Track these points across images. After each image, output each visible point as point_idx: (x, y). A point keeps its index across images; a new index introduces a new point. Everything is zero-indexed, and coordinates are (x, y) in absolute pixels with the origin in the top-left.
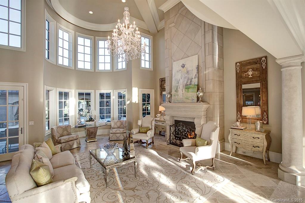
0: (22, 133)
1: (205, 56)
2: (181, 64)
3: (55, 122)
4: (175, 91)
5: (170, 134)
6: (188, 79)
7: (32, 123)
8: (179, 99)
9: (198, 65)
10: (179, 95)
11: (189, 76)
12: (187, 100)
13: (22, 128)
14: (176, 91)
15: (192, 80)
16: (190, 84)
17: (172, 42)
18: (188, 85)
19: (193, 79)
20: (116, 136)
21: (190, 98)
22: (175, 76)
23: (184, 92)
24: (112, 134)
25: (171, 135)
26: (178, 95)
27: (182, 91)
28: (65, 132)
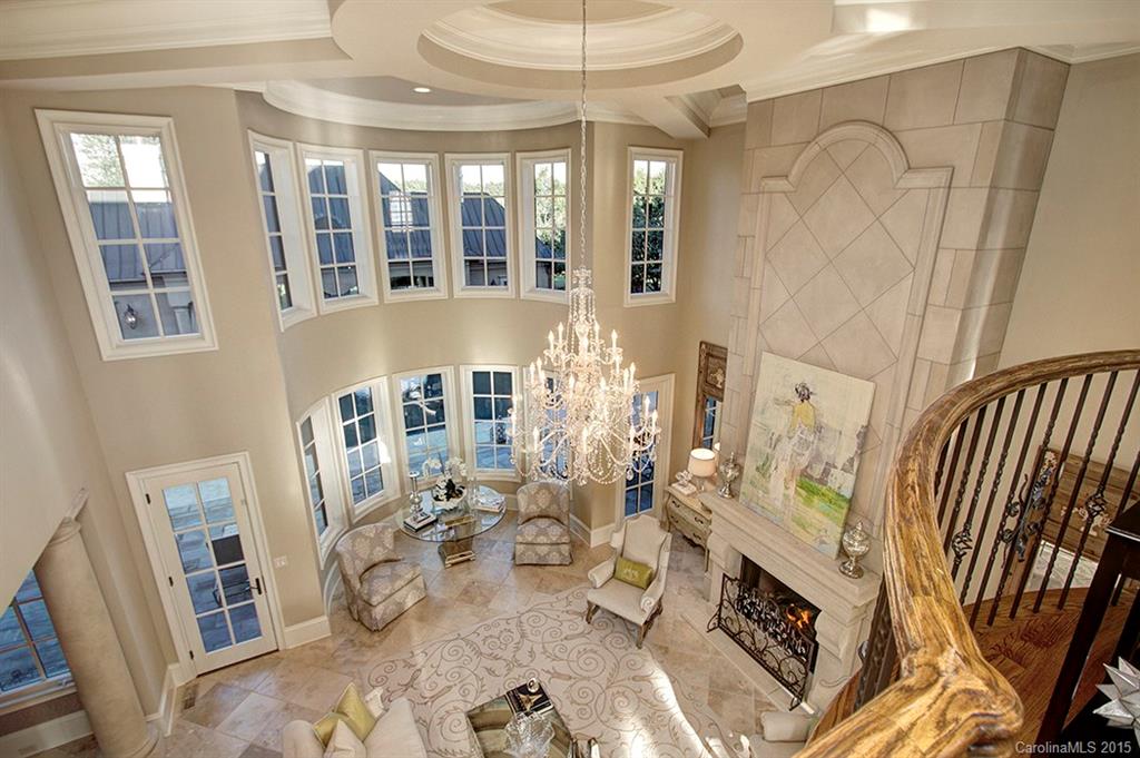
0: (260, 593)
1: (906, 407)
2: (797, 380)
3: (343, 498)
4: (757, 469)
5: (722, 600)
6: (817, 457)
7: (282, 562)
8: (770, 508)
9: (867, 427)
10: (772, 496)
11: (822, 446)
12: (798, 528)
13: (257, 580)
14: (763, 470)
15: (833, 470)
16: (822, 481)
17: (770, 262)
18: (811, 477)
19: (835, 467)
20: (537, 554)
21: (814, 532)
22: (763, 412)
23: (791, 492)
24: (522, 546)
25: (725, 603)
26: (766, 488)
27: (787, 488)
28: (378, 548)
